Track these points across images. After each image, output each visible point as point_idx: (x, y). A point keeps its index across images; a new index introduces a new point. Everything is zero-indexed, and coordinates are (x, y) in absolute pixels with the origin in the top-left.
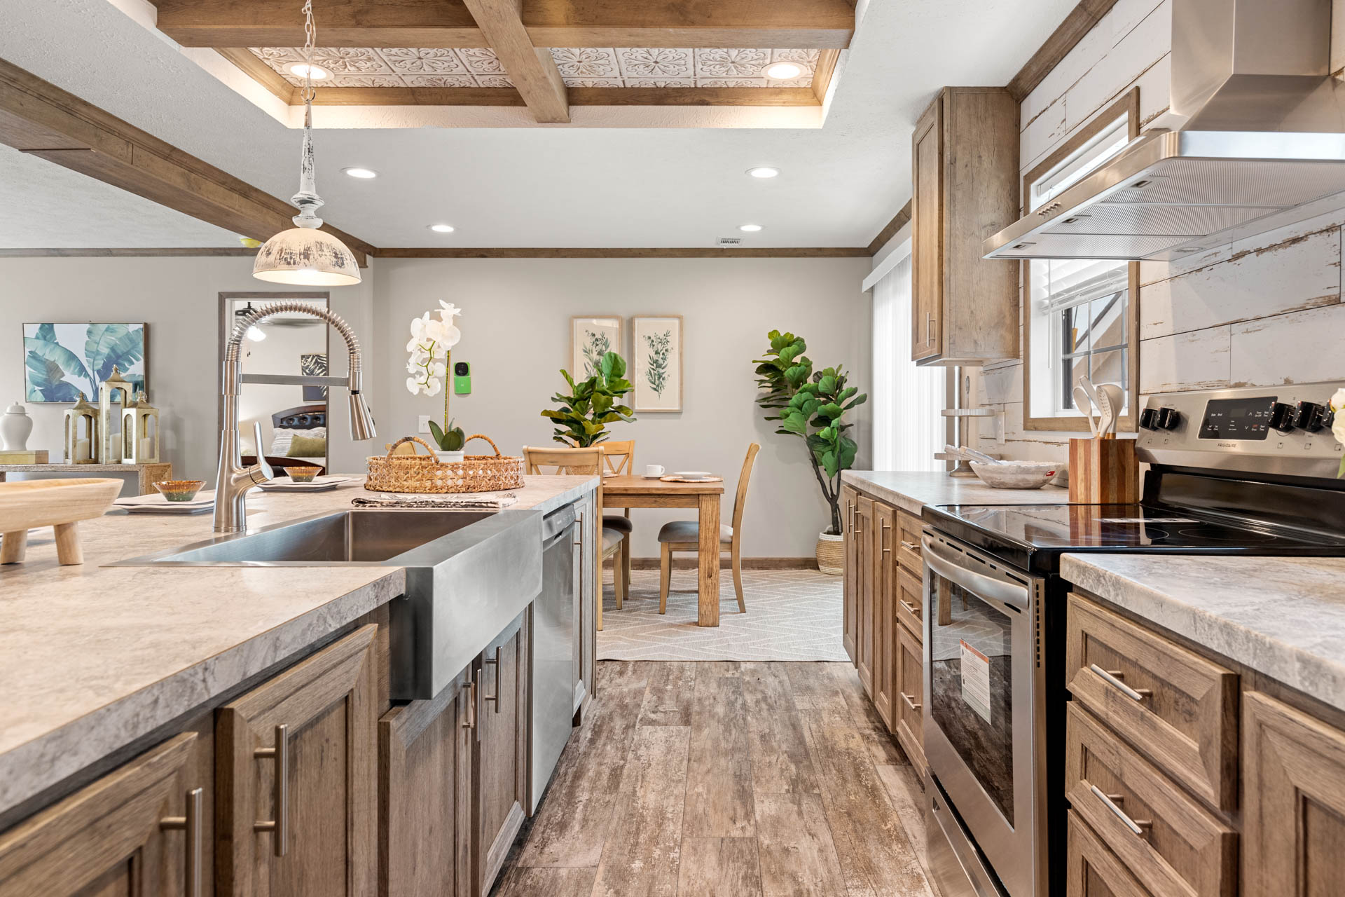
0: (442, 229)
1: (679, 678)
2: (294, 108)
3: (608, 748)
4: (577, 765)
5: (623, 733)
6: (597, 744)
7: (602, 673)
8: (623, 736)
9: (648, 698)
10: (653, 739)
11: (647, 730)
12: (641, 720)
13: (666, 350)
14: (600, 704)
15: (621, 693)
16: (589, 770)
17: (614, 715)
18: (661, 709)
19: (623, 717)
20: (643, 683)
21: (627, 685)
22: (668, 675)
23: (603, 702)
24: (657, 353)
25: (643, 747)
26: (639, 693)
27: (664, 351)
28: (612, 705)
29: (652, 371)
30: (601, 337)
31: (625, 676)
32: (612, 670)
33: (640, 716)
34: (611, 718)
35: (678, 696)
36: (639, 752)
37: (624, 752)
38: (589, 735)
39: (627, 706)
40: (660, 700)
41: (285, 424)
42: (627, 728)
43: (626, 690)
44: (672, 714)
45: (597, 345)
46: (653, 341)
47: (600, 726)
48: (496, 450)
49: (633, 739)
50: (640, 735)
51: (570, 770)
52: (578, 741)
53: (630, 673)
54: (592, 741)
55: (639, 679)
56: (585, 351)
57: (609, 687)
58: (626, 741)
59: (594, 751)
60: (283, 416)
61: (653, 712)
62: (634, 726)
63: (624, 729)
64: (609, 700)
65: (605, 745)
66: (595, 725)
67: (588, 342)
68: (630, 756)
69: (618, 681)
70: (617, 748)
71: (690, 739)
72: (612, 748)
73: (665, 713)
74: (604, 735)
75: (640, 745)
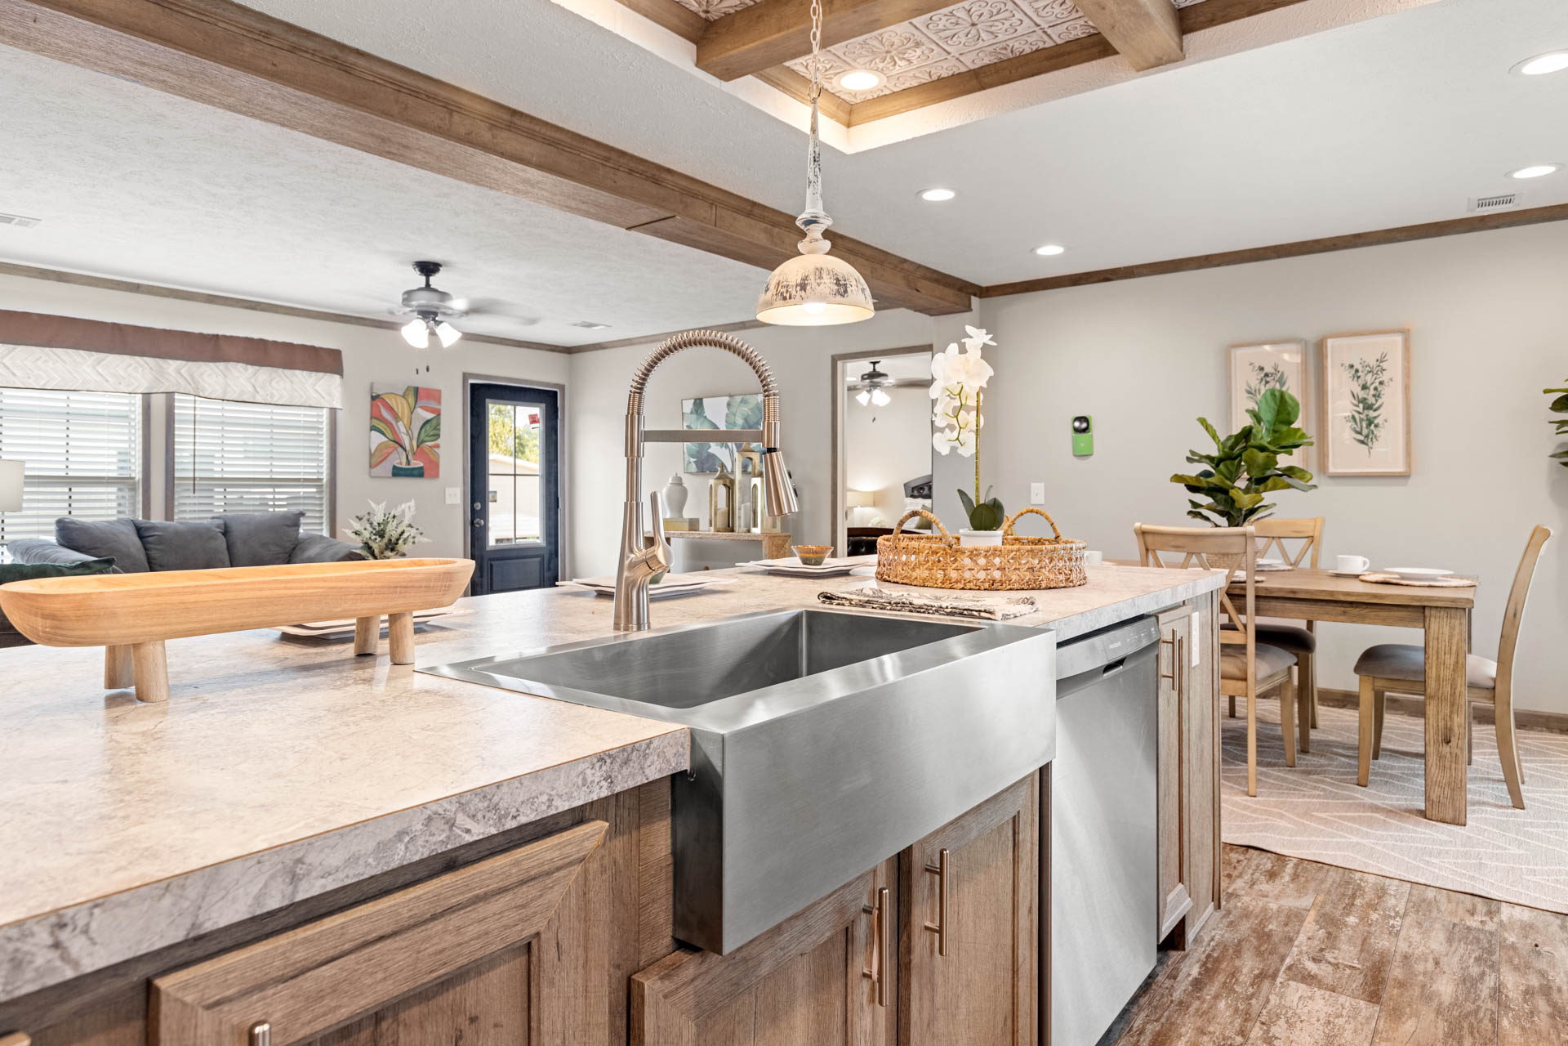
0: (1050, 251)
1: (1373, 907)
2: (852, 129)
3: (1222, 1004)
4: (1163, 1020)
5: (1252, 985)
6: (1205, 991)
7: (1240, 868)
8: (1251, 990)
9: (1309, 932)
10: (1302, 1011)
11: (1296, 992)
12: (1289, 968)
13: (1381, 383)
14: (1225, 922)
15: (1265, 909)
16: (1180, 1036)
17: (1245, 946)
18: (1329, 956)
19: (1259, 954)
20: (1306, 902)
21: (1277, 897)
22: (1354, 896)
23: (1231, 918)
24: (1364, 387)
25: (1282, 1022)
26: (1294, 917)
27: (1377, 384)
28: (1245, 927)
29: (1357, 416)
30: (1273, 371)
31: (1277, 881)
32: (1258, 866)
33: (1288, 961)
34: (1238, 952)
35: (1364, 940)
36: (1274, 1030)
37: (1246, 1020)
38: (1195, 972)
39: (1269, 935)
40: (1331, 939)
41: (916, 493)
42: (1261, 977)
43: (1273, 906)
44: (1348, 971)
45: (1267, 382)
46: (1357, 371)
47: (1218, 961)
48: (1054, 529)
49: (1268, 1001)
50: (1282, 996)
51: (1149, 1027)
52: (1175, 978)
53: (1287, 878)
54: (1198, 985)
55: (1301, 892)
56: (1249, 392)
57: (1247, 894)
58: (1254, 1001)
59: (1196, 1004)
60: (914, 485)
61: (1314, 960)
62: (1274, 976)
63: (1257, 976)
64: (1241, 917)
65: (1216, 997)
66: (1209, 956)
67: (1254, 380)
68: (1256, 1032)
69: (1265, 887)
70: (1236, 1010)
71: (1375, 1031)
72: (1228, 1006)
73: (1336, 966)
74: (1221, 978)
75: (1278, 1017)
